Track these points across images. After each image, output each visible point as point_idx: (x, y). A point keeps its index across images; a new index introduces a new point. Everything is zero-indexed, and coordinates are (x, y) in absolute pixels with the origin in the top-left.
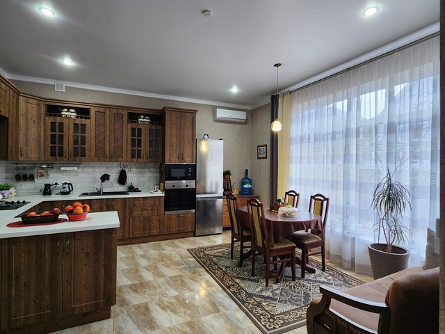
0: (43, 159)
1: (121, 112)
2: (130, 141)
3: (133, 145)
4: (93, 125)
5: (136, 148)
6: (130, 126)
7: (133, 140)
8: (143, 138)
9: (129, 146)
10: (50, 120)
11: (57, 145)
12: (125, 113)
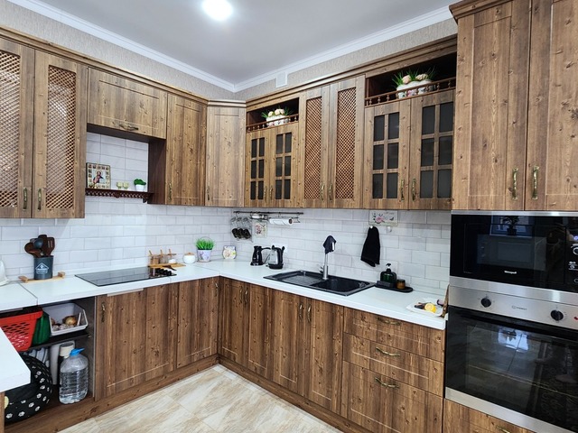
0: (241, 204)
1: (350, 83)
2: (369, 154)
3: (377, 164)
4: (303, 130)
5: (384, 171)
6: (371, 112)
7: (377, 151)
8: (402, 140)
9: (368, 168)
10: (251, 136)
11: (258, 179)
12: (360, 84)
